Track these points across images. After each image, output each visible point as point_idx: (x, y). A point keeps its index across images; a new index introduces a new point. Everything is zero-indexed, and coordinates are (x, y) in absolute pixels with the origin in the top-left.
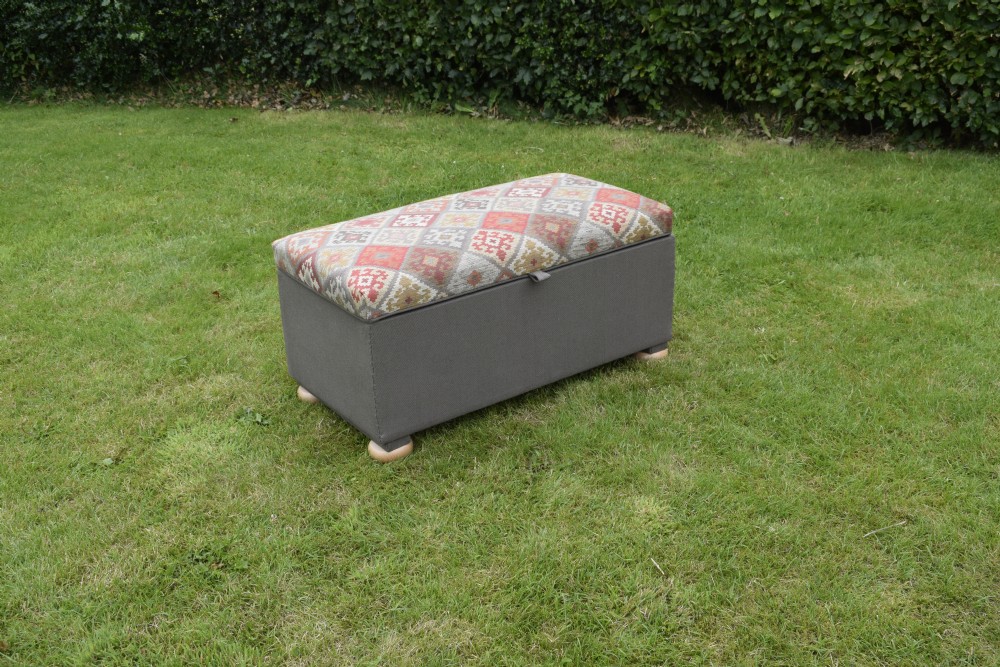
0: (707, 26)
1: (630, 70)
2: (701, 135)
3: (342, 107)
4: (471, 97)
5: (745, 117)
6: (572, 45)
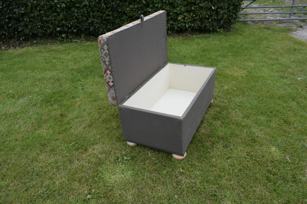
3: (35, 45)
4: (76, 37)
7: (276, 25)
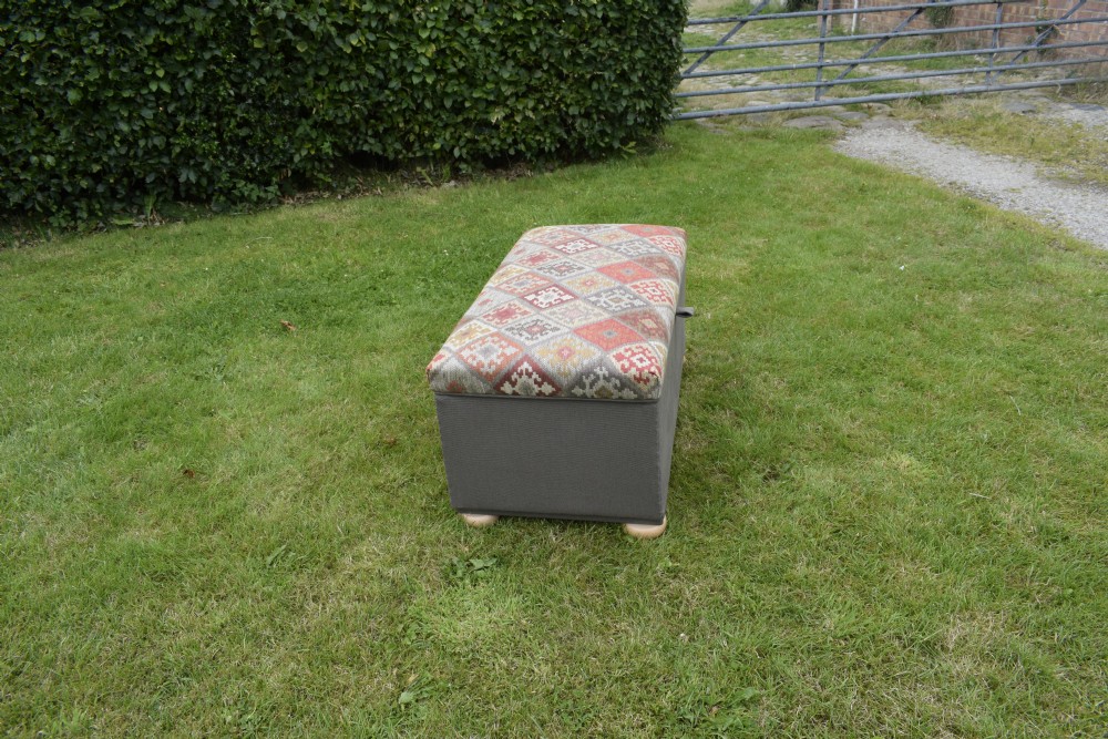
1: (298, 150)
2: (379, 195)
4: (124, 210)
5: (406, 172)
6: (237, 136)
7: (784, 125)
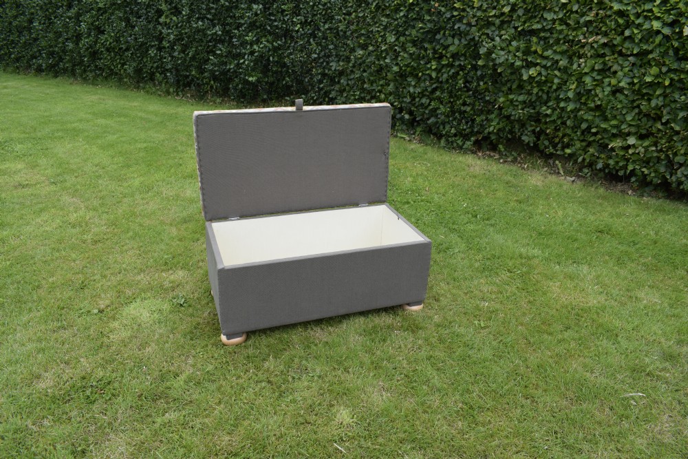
0: (534, 109)
1: (489, 126)
2: (524, 168)
5: (551, 162)
6: (460, 109)
